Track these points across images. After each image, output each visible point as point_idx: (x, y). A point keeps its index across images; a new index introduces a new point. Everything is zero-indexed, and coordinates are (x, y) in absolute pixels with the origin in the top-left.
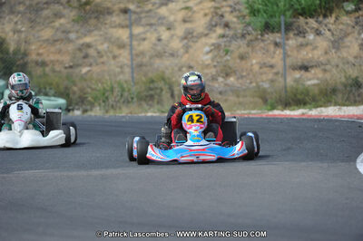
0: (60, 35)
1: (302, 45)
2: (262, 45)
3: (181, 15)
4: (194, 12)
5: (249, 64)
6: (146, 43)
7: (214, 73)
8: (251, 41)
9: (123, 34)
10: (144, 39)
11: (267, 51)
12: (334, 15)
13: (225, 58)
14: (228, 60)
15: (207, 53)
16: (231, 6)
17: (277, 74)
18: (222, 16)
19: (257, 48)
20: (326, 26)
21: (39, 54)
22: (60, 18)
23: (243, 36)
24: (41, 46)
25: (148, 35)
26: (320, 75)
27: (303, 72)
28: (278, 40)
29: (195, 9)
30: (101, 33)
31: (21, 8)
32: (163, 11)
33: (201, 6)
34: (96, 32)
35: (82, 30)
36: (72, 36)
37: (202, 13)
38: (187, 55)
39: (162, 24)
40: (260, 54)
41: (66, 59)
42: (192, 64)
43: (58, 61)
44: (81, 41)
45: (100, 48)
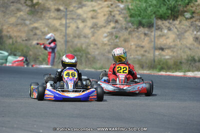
0: (20, 21)
1: (160, 36)
2: (137, 34)
3: (90, 15)
4: (98, 13)
5: (130, 45)
6: (70, 29)
7: (109, 49)
8: (131, 31)
9: (56, 23)
10: (69, 27)
11: (140, 38)
12: (179, 20)
13: (116, 41)
14: (117, 42)
15: (106, 37)
16: (119, 11)
17: (146, 51)
18: (114, 16)
19: (134, 36)
20: (174, 25)
21: (8, 32)
22: (20, 11)
23: (126, 28)
24: (9, 27)
25: (71, 24)
26: (171, 54)
27: (160, 51)
28: (146, 32)
29: (99, 11)
30: (44, 22)
32: (80, 11)
33: (102, 10)
34: (41, 21)
35: (33, 19)
36: (28, 22)
37: (103, 14)
38: (93, 38)
39: (79, 19)
40: (135, 39)
41: (24, 35)
42: (96, 43)
43: (18, 36)
44: (32, 26)
45: (43, 30)
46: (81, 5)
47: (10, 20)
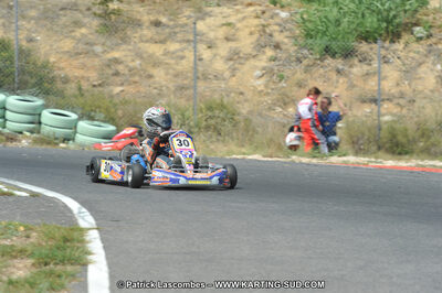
0: (81, 47)
1: (368, 74)
2: (322, 71)
3: (221, 33)
4: (238, 29)
6: (184, 62)
7: (270, 102)
8: (308, 66)
9: (156, 50)
10: (183, 58)
11: (329, 79)
12: (402, 41)
13: (280, 85)
14: (284, 88)
15: (259, 77)
16: (280, 25)
18: (271, 35)
19: (316, 75)
20: (394, 53)
21: (61, 69)
23: (299, 60)
24: (61, 58)
25: (186, 53)
27: (373, 105)
28: (340, 67)
29: (239, 25)
30: (131, 47)
31: (33, 13)
32: (201, 26)
33: (245, 23)
34: (124, 47)
35: (108, 43)
37: (247, 31)
38: (234, 79)
39: (201, 41)
41: (93, 76)
42: (242, 89)
43: (83, 77)
44: (109, 56)
45: (131, 65)
46: (202, 14)
47: (62, 44)
